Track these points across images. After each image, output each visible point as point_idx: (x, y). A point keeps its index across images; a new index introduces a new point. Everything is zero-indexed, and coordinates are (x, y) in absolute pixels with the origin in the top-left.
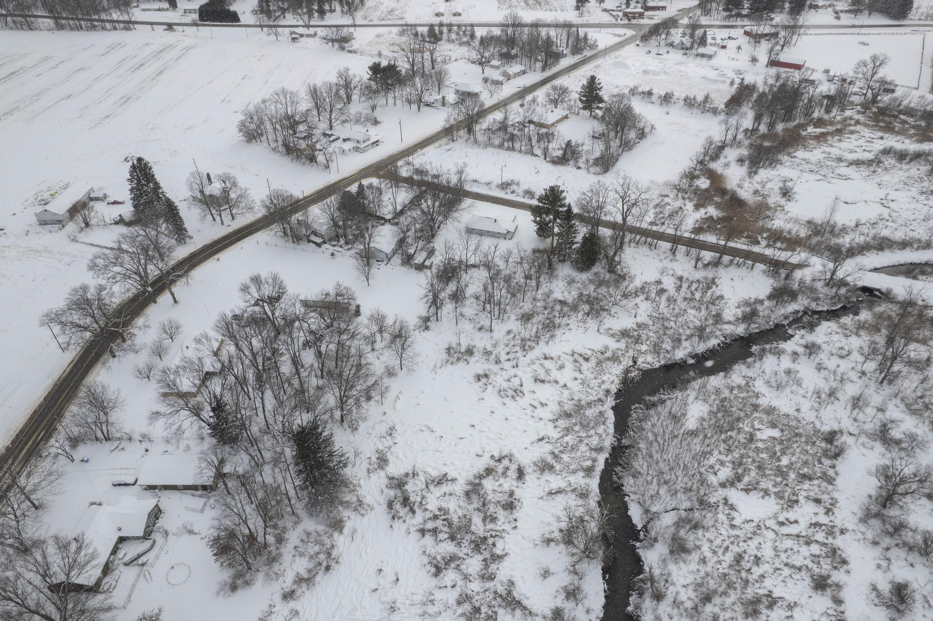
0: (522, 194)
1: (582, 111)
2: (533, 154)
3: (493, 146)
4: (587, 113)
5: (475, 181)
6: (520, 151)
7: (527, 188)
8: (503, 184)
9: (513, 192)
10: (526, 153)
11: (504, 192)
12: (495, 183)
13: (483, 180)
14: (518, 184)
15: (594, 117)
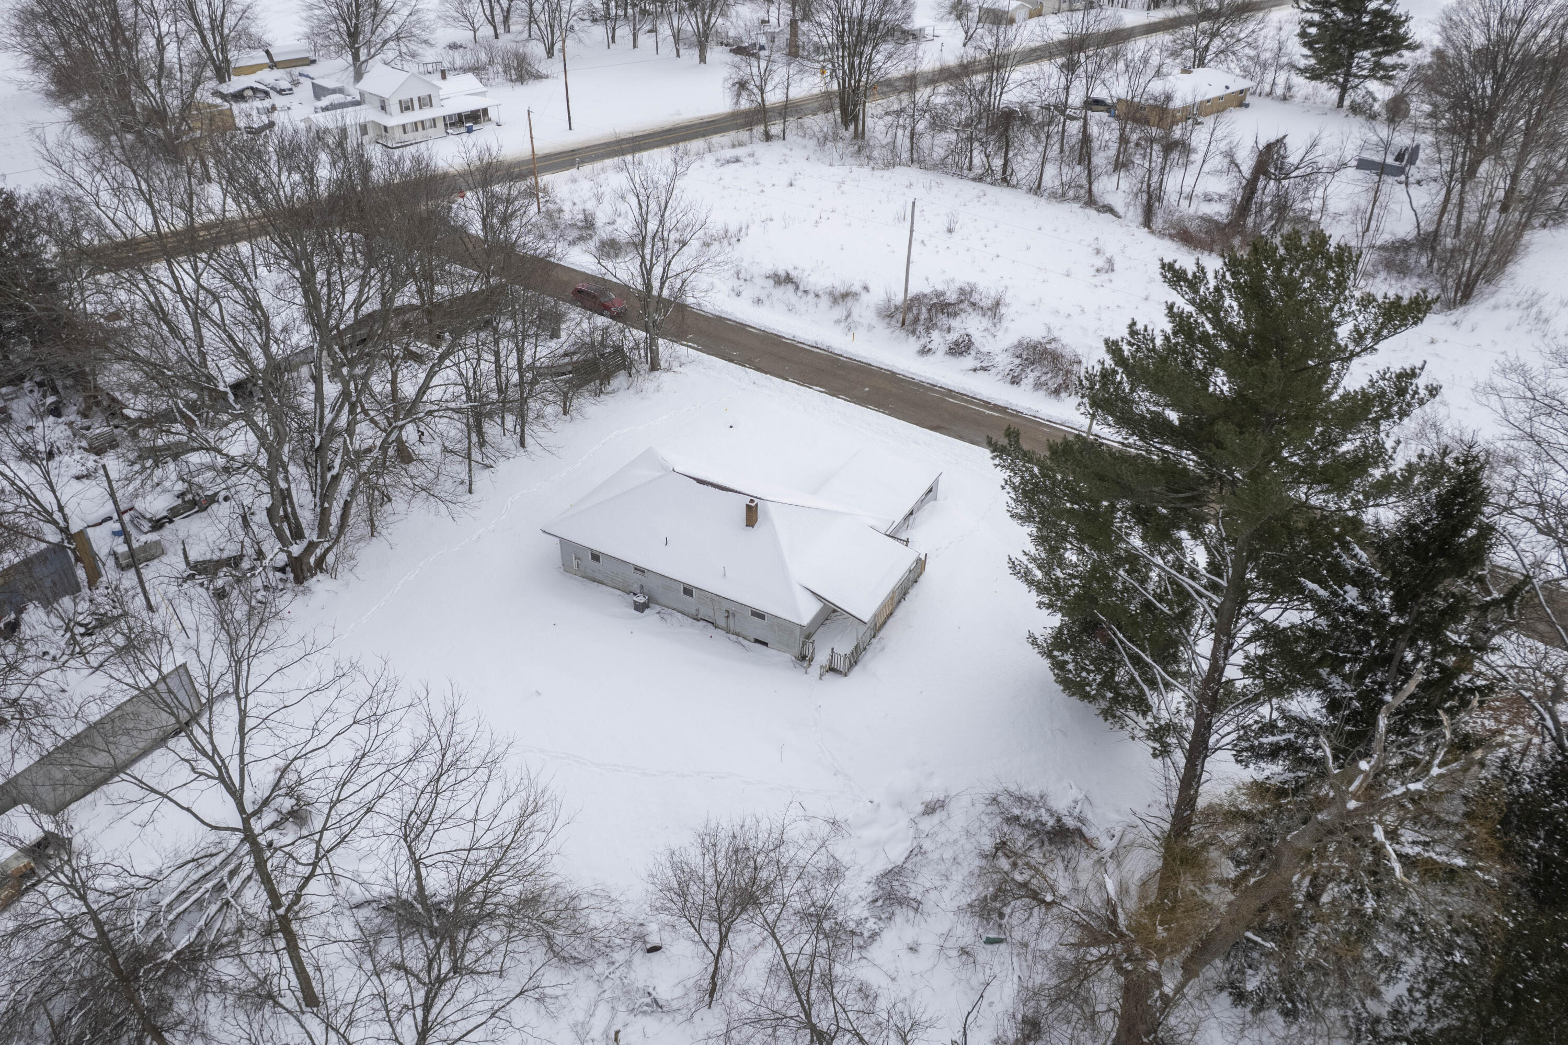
0: (1004, 361)
1: (1302, 85)
2: (1090, 201)
3: (916, 159)
4: (1327, 92)
5: (784, 280)
6: (1037, 189)
7: (1036, 333)
8: (912, 302)
9: (960, 348)
10: (1060, 196)
11: (914, 344)
12: (876, 297)
13: (819, 280)
14: (994, 310)
15: (1356, 109)
